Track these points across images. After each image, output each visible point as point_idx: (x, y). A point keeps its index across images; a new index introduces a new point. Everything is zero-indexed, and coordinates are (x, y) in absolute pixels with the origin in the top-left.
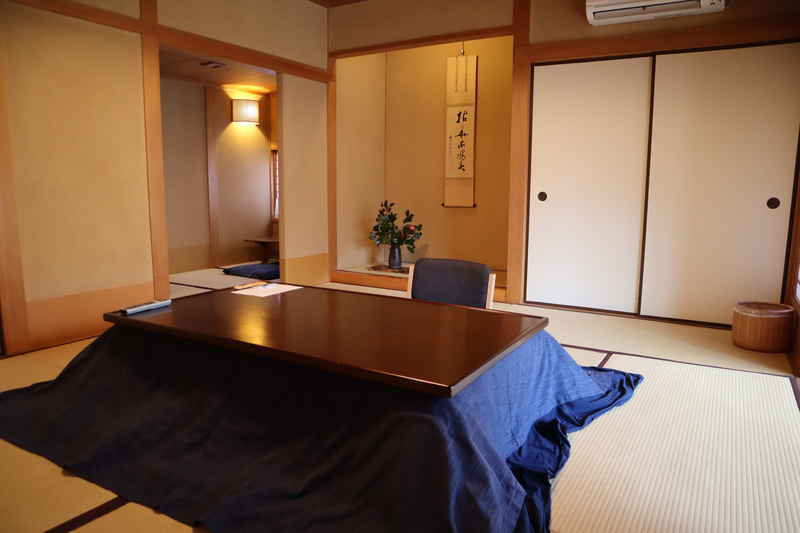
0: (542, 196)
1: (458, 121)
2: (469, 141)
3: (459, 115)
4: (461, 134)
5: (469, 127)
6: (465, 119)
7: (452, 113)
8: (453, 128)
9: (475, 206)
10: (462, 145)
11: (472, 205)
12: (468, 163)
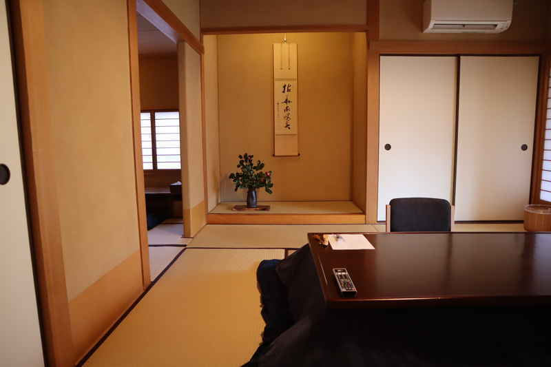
0: (388, 147)
1: (284, 92)
2: (293, 106)
3: (284, 87)
4: (286, 101)
5: (292, 96)
6: (289, 90)
7: (278, 86)
8: (279, 97)
9: (299, 155)
10: (287, 109)
11: (297, 154)
12: (293, 123)
